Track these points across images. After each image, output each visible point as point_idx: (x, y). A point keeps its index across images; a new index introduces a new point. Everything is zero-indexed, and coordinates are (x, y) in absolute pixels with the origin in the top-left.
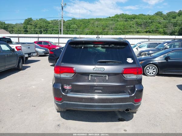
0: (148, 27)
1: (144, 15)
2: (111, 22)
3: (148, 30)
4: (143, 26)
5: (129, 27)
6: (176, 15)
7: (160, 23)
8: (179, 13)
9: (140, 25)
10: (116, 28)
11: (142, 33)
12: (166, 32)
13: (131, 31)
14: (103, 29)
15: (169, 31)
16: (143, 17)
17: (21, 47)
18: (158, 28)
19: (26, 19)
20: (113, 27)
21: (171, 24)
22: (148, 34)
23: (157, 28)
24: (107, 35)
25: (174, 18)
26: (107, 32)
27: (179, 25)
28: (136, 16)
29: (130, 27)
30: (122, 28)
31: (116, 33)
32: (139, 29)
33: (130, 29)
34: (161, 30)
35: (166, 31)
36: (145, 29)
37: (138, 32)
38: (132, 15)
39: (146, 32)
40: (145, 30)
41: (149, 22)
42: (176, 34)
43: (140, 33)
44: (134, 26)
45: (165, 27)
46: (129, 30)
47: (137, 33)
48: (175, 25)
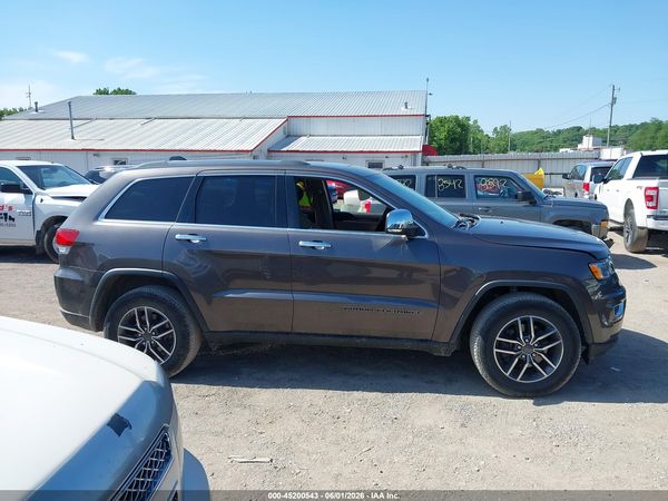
17: (656, 188)
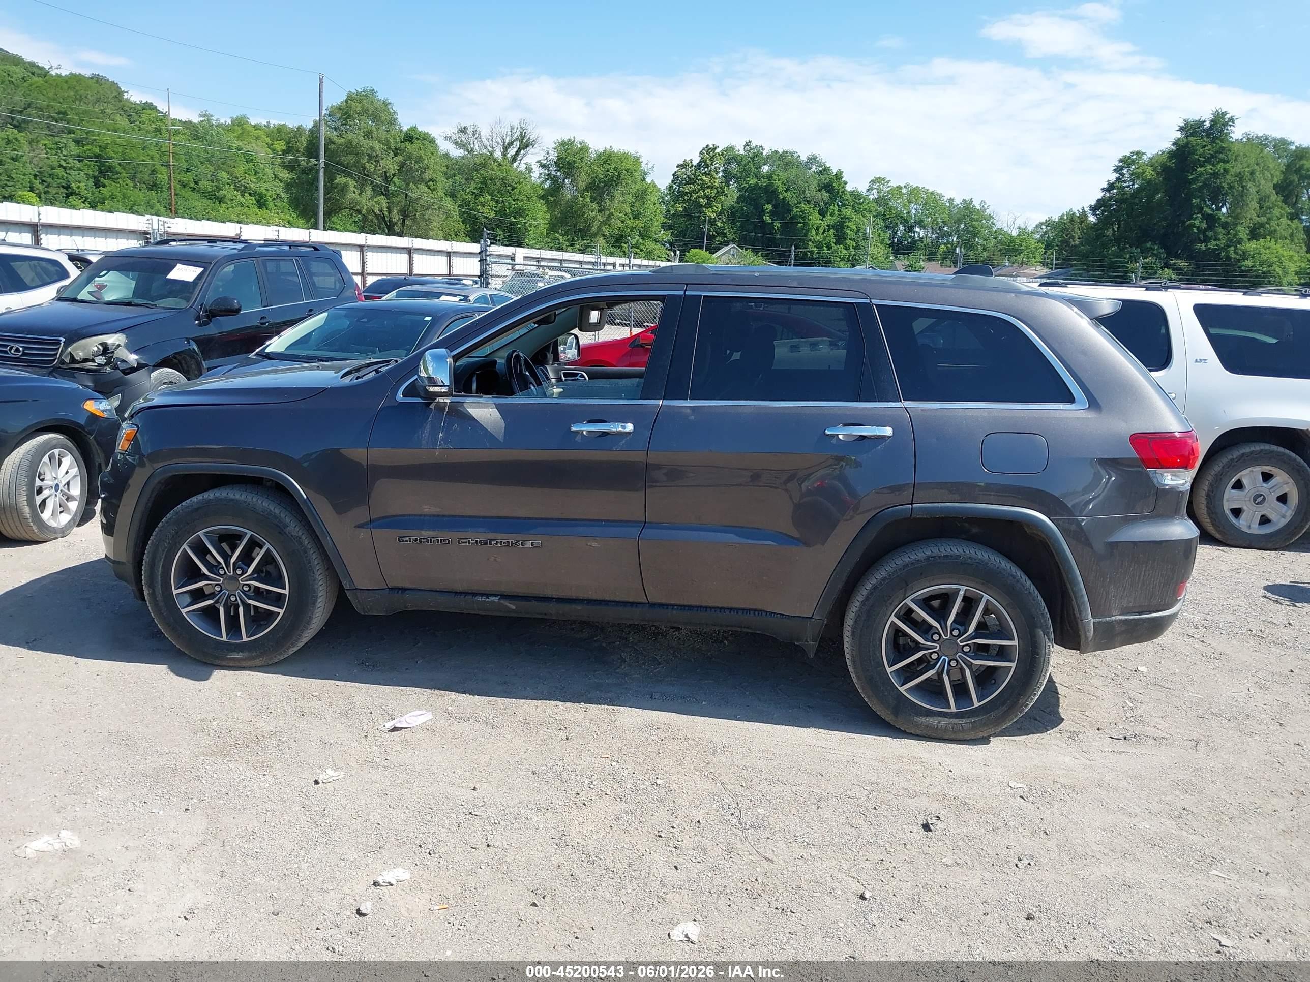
19: (777, 152)
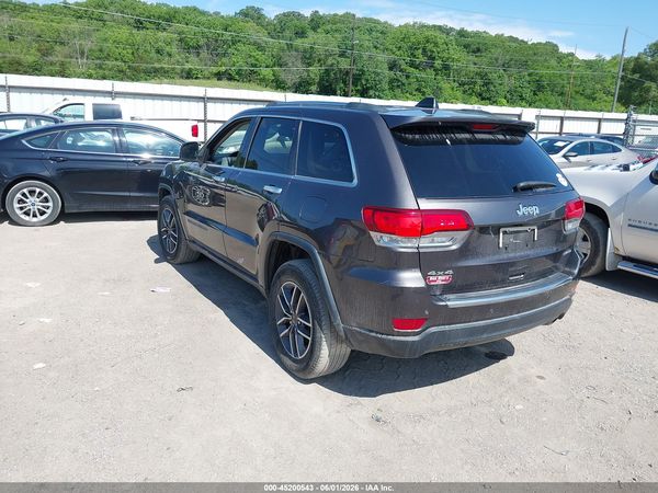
0: (224, 60)
1: (203, 13)
2: (75, 26)
3: (223, 69)
4: (204, 54)
5: (153, 54)
6: (305, 24)
7: (260, 47)
8: (312, 20)
9: (193, 48)
10: (101, 51)
11: (204, 78)
12: (283, 82)
13: (162, 68)
14: (45, 53)
15: (291, 79)
16: (204, 19)
18: (255, 66)
20: (88, 45)
21: (294, 53)
22: (224, 82)
23: (253, 65)
24: (63, 76)
25: (301, 34)
26: (62, 64)
27: (319, 61)
28: (176, 11)
29: (158, 52)
30: (127, 53)
31: (101, 72)
32: (193, 63)
33: (159, 61)
34: (267, 72)
35: (283, 76)
36: (215, 64)
37: (189, 76)
38: (159, 5)
39: (219, 76)
40: (215, 70)
41: (225, 42)
42: (314, 88)
43: (196, 78)
44: (174, 50)
45: (279, 62)
46: (157, 65)
47: (187, 78)
48: (308, 58)
